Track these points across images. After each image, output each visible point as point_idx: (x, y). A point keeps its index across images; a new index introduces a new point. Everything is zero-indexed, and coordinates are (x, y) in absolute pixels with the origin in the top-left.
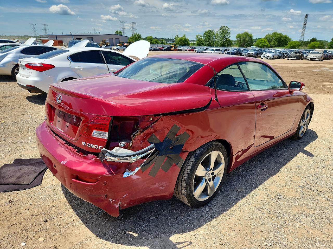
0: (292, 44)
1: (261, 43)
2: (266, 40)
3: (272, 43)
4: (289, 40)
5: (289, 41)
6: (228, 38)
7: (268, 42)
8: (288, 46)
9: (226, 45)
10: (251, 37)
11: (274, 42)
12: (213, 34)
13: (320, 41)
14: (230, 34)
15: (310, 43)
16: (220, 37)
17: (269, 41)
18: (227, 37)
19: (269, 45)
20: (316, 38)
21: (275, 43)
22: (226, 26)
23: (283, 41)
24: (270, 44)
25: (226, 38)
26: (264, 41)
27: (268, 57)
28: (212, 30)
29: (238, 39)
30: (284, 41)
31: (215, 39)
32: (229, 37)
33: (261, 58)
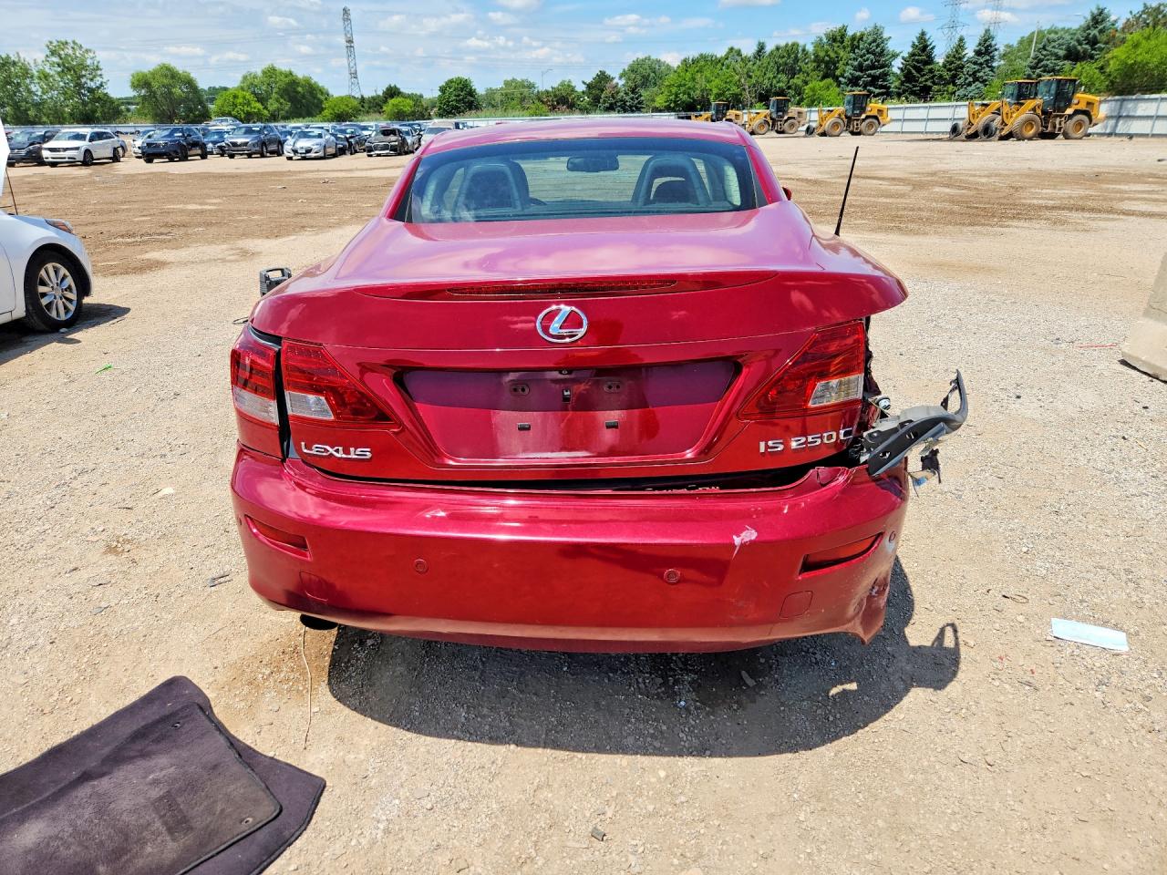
0: (335, 106)
1: (235, 105)
2: (248, 95)
3: (273, 105)
4: (322, 93)
5: (322, 98)
6: (98, 88)
7: (259, 101)
8: (326, 112)
9: (98, 114)
10: (190, 83)
11: (277, 100)
12: (26, 73)
13: (409, 97)
14: (99, 72)
15: (385, 101)
16: (62, 84)
17: (262, 99)
18: (92, 85)
19: (266, 112)
20: (398, 86)
21: (281, 104)
22: (69, 41)
23: (303, 97)
24: (266, 108)
25: (91, 90)
26: (244, 98)
27: (309, 151)
28: (11, 55)
29: (143, 91)
30: (308, 96)
31: (39, 93)
32: (101, 85)
33: (283, 158)
